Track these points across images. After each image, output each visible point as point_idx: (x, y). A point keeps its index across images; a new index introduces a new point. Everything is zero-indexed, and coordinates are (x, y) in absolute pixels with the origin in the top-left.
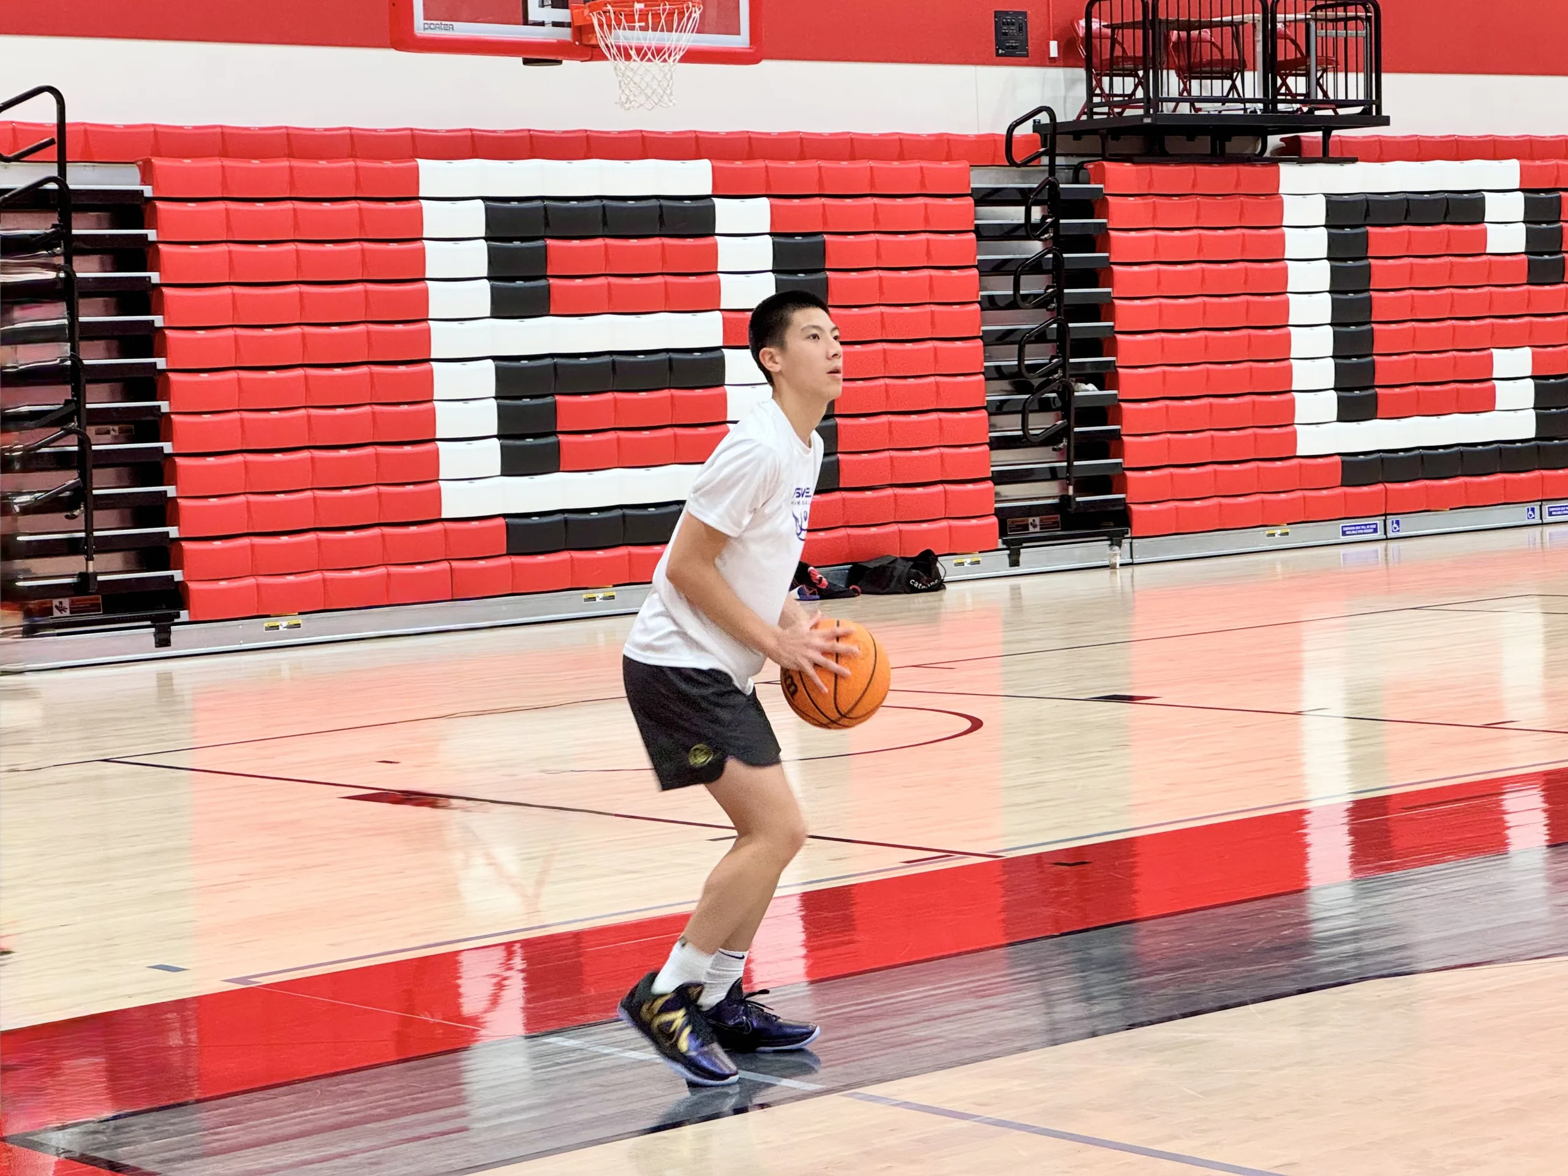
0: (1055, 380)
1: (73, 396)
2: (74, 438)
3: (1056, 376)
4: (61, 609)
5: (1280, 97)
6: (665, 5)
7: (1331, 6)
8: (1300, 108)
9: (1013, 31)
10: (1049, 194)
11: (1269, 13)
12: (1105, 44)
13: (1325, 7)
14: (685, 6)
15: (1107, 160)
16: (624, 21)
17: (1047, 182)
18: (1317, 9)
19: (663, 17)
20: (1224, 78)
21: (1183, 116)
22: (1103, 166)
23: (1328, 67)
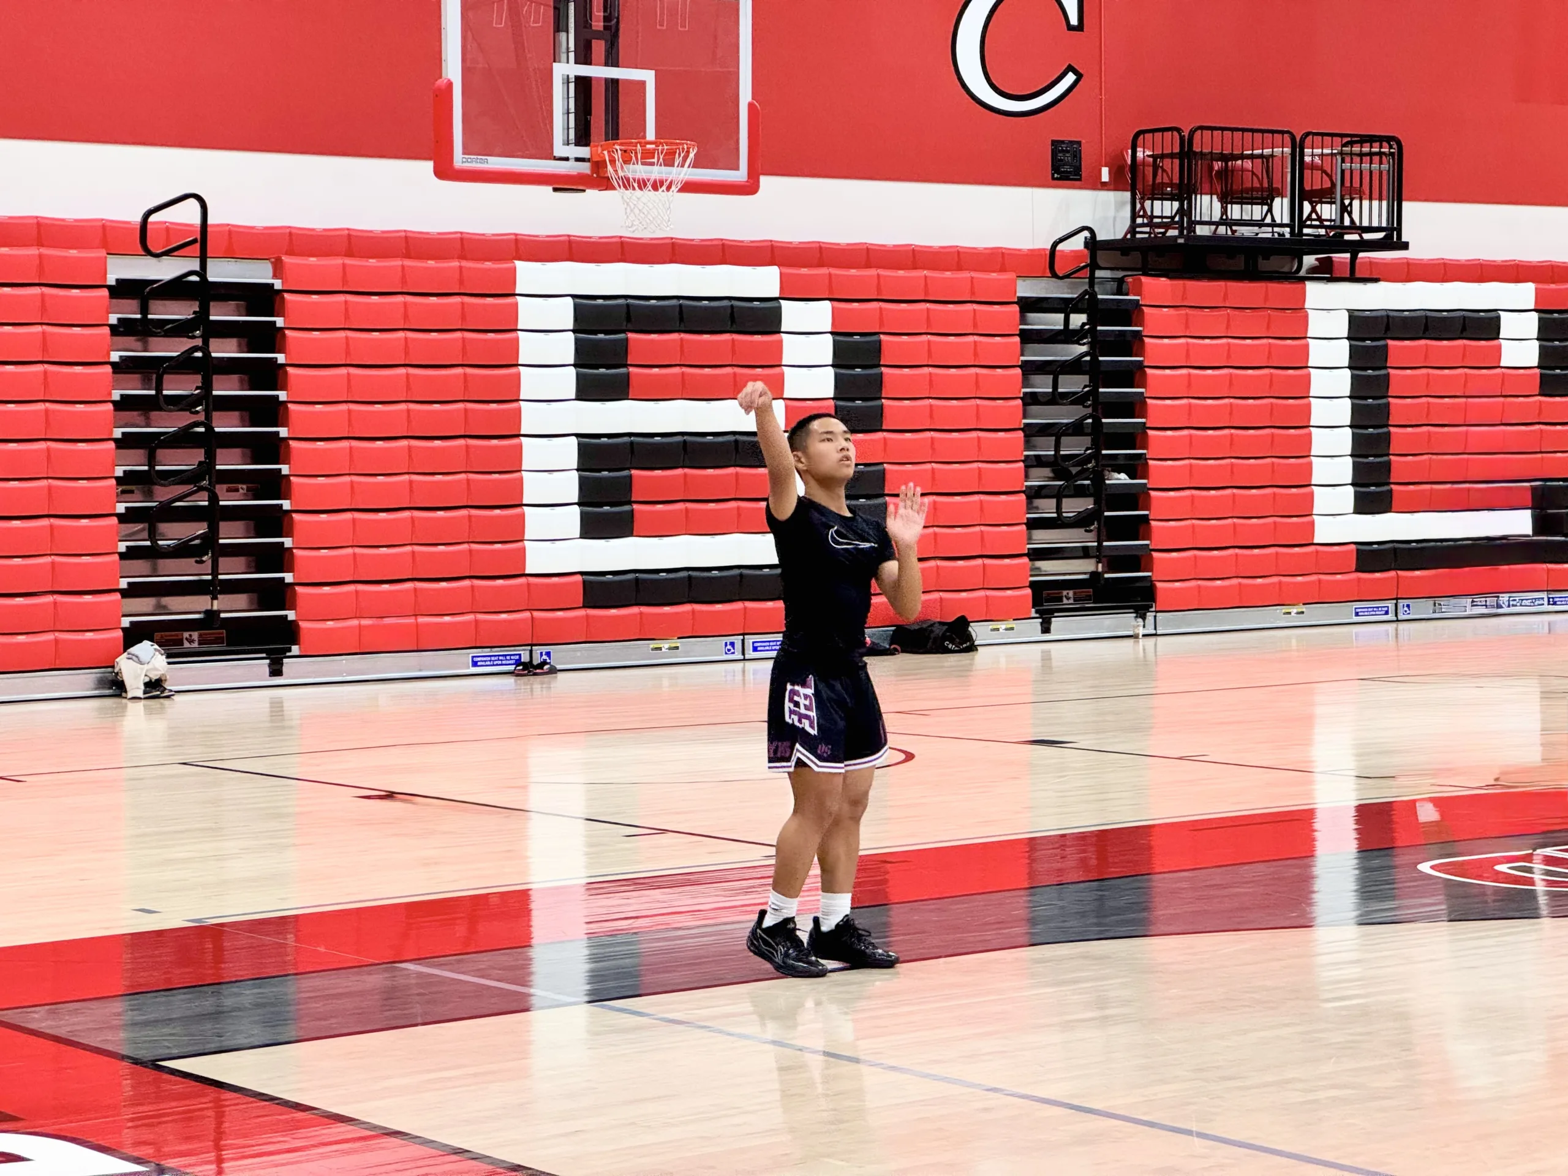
0: (1089, 469)
1: (205, 458)
2: (205, 495)
3: (1090, 465)
4: (191, 641)
5: (1309, 223)
6: (663, 146)
7: (1356, 142)
8: (1326, 232)
9: (1068, 158)
10: (1086, 303)
11: (1297, 148)
12: (1149, 171)
13: (1351, 143)
14: (681, 147)
15: (1145, 274)
16: (634, 158)
17: (1085, 292)
18: (1344, 145)
19: (661, 157)
20: (1262, 204)
21: (1215, 238)
22: (1140, 280)
23: (1354, 196)
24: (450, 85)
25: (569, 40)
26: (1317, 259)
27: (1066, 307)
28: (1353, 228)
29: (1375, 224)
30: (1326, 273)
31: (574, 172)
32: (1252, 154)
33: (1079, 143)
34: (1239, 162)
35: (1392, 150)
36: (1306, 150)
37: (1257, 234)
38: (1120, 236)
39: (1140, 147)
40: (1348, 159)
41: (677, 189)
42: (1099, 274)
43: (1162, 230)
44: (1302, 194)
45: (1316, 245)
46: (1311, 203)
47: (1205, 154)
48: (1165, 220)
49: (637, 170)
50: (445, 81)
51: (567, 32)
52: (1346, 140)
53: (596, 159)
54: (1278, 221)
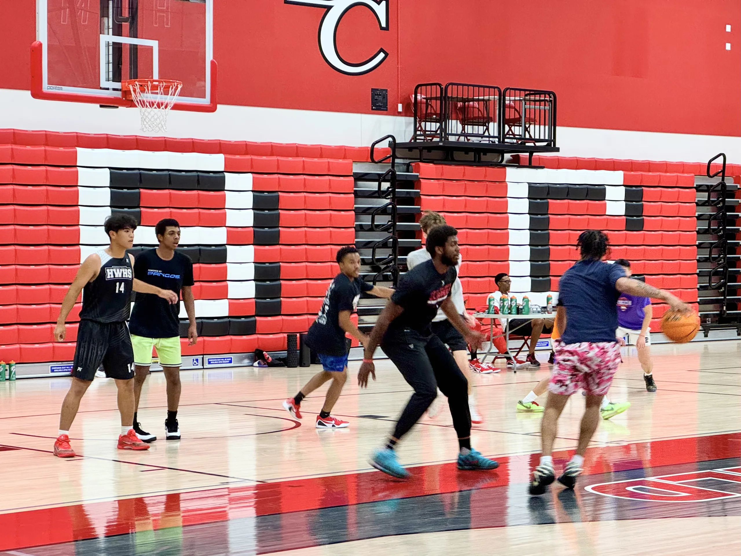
0: (391, 266)
3: (391, 264)
5: (508, 136)
6: (163, 83)
7: (532, 94)
8: (517, 141)
9: (380, 98)
10: (391, 177)
11: (502, 96)
12: (424, 106)
13: (530, 94)
14: (173, 84)
15: (421, 161)
16: (146, 90)
17: (390, 171)
18: (526, 95)
19: (162, 89)
20: (483, 125)
21: (458, 142)
22: (419, 164)
23: (531, 122)
24: (41, 45)
25: (109, 22)
26: (511, 156)
27: (379, 178)
28: (531, 139)
29: (542, 137)
30: (516, 162)
31: (112, 96)
32: (478, 99)
33: (386, 90)
34: (471, 103)
35: (551, 99)
36: (506, 97)
37: (480, 141)
38: (408, 141)
39: (419, 93)
40: (528, 102)
41: (170, 108)
42: (397, 161)
43: (430, 138)
44: (504, 121)
45: (512, 148)
46: (509, 126)
47: (454, 98)
48: (432, 133)
49: (148, 97)
50: (38, 43)
51: (108, 17)
52: (527, 92)
53: (124, 89)
54: (492, 134)
